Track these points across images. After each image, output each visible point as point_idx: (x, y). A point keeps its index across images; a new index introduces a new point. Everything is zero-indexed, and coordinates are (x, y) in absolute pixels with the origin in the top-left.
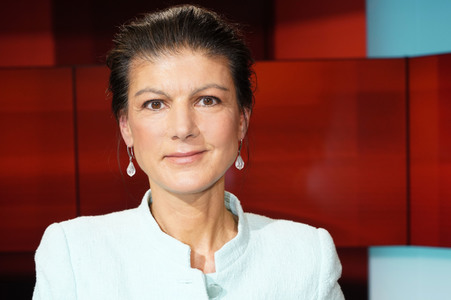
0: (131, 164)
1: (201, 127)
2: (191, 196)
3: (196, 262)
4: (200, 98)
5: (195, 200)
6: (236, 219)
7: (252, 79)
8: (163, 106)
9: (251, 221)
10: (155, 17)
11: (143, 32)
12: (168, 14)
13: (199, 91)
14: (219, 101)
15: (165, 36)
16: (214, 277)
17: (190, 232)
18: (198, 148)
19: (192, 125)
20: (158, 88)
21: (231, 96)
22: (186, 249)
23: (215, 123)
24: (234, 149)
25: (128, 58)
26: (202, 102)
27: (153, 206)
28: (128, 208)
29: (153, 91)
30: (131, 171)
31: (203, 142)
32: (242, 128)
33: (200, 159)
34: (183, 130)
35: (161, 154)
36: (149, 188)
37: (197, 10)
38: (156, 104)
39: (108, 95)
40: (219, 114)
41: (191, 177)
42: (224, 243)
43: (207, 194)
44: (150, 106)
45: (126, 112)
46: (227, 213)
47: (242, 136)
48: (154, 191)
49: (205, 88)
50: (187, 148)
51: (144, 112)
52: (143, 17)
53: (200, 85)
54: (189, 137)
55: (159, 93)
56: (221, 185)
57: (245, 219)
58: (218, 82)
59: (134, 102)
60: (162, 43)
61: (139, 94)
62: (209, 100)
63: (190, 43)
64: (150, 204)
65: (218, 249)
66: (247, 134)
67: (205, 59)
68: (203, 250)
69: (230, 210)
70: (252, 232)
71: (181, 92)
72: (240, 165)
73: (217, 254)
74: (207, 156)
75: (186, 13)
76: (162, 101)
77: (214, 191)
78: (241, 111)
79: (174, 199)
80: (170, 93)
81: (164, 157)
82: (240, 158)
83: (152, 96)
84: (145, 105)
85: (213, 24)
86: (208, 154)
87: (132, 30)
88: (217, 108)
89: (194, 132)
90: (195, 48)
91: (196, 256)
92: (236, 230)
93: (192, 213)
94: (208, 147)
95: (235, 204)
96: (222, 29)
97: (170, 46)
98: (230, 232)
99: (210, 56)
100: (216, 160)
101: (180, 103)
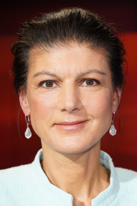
0: (28, 129)
1: (84, 103)
2: (74, 156)
4: (84, 80)
5: (77, 159)
6: (108, 173)
7: (123, 66)
8: (54, 85)
9: (119, 173)
11: (41, 28)
13: (83, 74)
14: (98, 82)
17: (72, 184)
18: (81, 118)
20: (52, 71)
21: (108, 79)
22: (70, 197)
23: (95, 99)
24: (109, 119)
25: (28, 47)
26: (85, 83)
27: (44, 162)
28: (24, 164)
29: (48, 74)
30: (28, 135)
31: (86, 114)
32: (115, 103)
33: (82, 127)
34: (70, 104)
35: (52, 122)
36: (41, 147)
37: (83, 12)
38: (49, 83)
39: (11, 74)
40: (98, 92)
41: (74, 141)
42: (99, 192)
43: (86, 154)
44: (44, 85)
45: (25, 88)
46: (101, 167)
47: (114, 110)
48: (44, 150)
49: (88, 73)
50: (73, 118)
51: (40, 89)
52: (41, 16)
53: (84, 70)
54: (75, 110)
56: (98, 146)
59: (32, 81)
60: (56, 37)
61: (36, 75)
62: (90, 82)
63: (77, 38)
64: (41, 161)
65: (94, 197)
66: (119, 108)
67: (89, 50)
69: (104, 165)
71: (69, 75)
72: (113, 132)
73: (93, 201)
74: (88, 125)
75: (74, 14)
76: (55, 81)
77: (92, 152)
78: (115, 90)
79: (62, 157)
80: (61, 76)
81: (54, 124)
82: (113, 126)
83: (47, 78)
84: (41, 84)
85: (95, 23)
86: (89, 123)
87: (33, 26)
88: (97, 88)
89: (79, 106)
90: (81, 42)
91: (77, 203)
92: (108, 181)
93: (75, 169)
94: (89, 117)
95: (108, 161)
96: (102, 27)
97: (62, 39)
98: (104, 183)
99: (92, 48)
100: (94, 128)
101: (68, 83)
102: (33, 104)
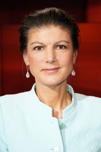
0: (28, 73)
1: (58, 58)
2: (53, 87)
3: (55, 114)
4: (58, 46)
5: (55, 88)
6: (71, 96)
7: (79, 38)
8: (42, 49)
10: (40, 12)
11: (35, 18)
13: (57, 43)
14: (65, 47)
15: (43, 20)
16: (62, 121)
17: (52, 101)
18: (56, 67)
19: (54, 57)
20: (41, 41)
21: (70, 45)
22: (51, 109)
23: (64, 56)
24: (71, 67)
25: (28, 29)
26: (58, 48)
27: (37, 90)
29: (38, 43)
30: (28, 76)
31: (59, 64)
32: (74, 58)
33: (57, 71)
34: (50, 59)
35: (41, 69)
36: (35, 82)
37: (57, 10)
38: (39, 48)
39: (19, 43)
40: (66, 52)
41: (53, 79)
42: (66, 106)
43: (59, 86)
44: (37, 49)
45: (26, 51)
46: (68, 93)
47: (74, 62)
48: (37, 84)
49: (60, 42)
50: (52, 67)
51: (34, 51)
52: (34, 12)
53: (58, 41)
54: (53, 62)
55: (41, 43)
56: (66, 82)
57: (75, 96)
58: (66, 40)
59: (30, 47)
60: (42, 23)
61: (32, 44)
62: (61, 47)
63: (54, 23)
64: (35, 90)
65: (64, 109)
66: (76, 61)
67: (60, 30)
68: (57, 109)
69: (69, 92)
70: (78, 101)
71: (50, 43)
72: (73, 74)
73: (63, 111)
74: (60, 70)
75: (52, 11)
76: (42, 47)
77: (62, 84)
78: (74, 51)
79: (46, 87)
80: (46, 44)
81: (43, 70)
82: (73, 71)
83: (38, 45)
84: (35, 48)
85: (63, 15)
86: (61, 69)
87: (30, 17)
88: (65, 50)
89: (55, 60)
90: (56, 25)
91: (54, 112)
92: (71, 100)
93: (53, 94)
94: (61, 66)
95: (71, 89)
96: (67, 18)
97: (46, 24)
98: (69, 101)
99: (62, 28)
100: (64, 72)
101: (49, 48)
102: (31, 59)
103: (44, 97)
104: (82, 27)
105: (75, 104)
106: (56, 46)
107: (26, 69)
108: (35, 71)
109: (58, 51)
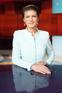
1: (33, 20)
2: (32, 28)
9: (39, 31)
12: (28, 6)
15: (29, 9)
16: (35, 37)
19: (32, 20)
20: (28, 15)
22: (31, 34)
23: (35, 19)
30: (25, 25)
34: (31, 20)
37: (32, 5)
38: (28, 17)
41: (32, 26)
48: (28, 27)
54: (32, 21)
59: (25, 17)
62: (34, 16)
64: (27, 29)
68: (33, 34)
72: (38, 24)
73: (35, 34)
74: (34, 23)
77: (35, 28)
81: (29, 23)
85: (34, 7)
90: (32, 10)
93: (32, 30)
96: (36, 8)
101: (31, 17)
102: (25, 20)
103: (29, 31)
104: (40, 15)
105: (38, 33)
106: (33, 16)
107: (24, 23)
108: (27, 24)
109: (33, 18)
